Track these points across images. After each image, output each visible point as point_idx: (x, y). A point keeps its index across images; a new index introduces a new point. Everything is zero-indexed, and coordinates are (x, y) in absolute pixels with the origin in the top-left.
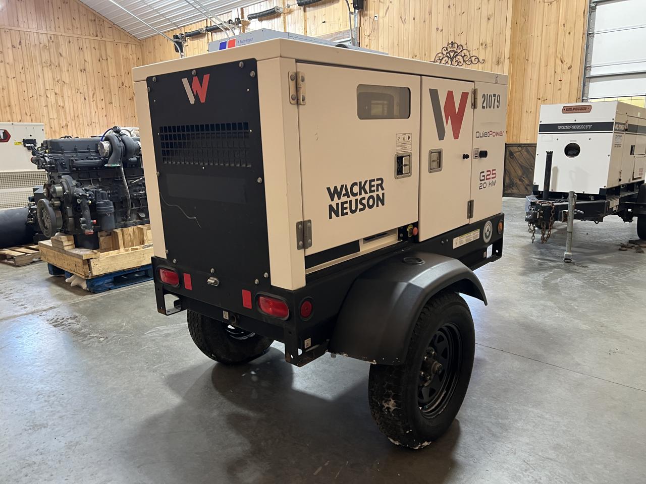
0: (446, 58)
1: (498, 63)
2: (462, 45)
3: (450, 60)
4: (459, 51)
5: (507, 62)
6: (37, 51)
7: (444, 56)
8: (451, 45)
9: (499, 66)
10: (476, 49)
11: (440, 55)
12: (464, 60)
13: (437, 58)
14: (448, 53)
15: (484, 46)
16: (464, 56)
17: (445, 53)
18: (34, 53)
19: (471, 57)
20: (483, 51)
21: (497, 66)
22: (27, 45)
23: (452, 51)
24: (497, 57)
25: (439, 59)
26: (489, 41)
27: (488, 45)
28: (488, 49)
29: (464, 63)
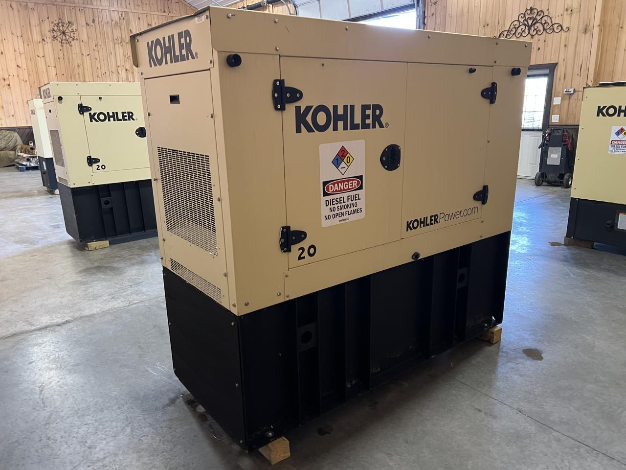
0: (523, 27)
1: (585, 31)
2: (542, 11)
3: (527, 28)
4: (538, 18)
5: (596, 30)
6: (109, 29)
7: (521, 24)
8: (529, 12)
9: (587, 35)
10: (560, 16)
11: (515, 23)
12: (544, 29)
13: (512, 27)
14: (526, 20)
15: (569, 11)
16: (545, 23)
17: (521, 20)
18: (106, 31)
19: (552, 25)
20: (568, 17)
21: (583, 35)
22: (100, 22)
23: (530, 18)
24: (585, 24)
25: (515, 28)
26: (575, 5)
27: (574, 11)
28: (574, 15)
29: (545, 32)
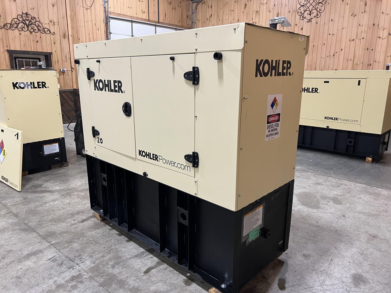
0: (22, 24)
2: (35, 18)
3: (26, 26)
4: (33, 21)
5: (71, 37)
7: (20, 22)
8: (25, 15)
9: (66, 39)
10: (47, 24)
11: (16, 20)
12: (39, 30)
13: (13, 22)
14: (23, 20)
15: (53, 23)
16: (38, 26)
17: (21, 19)
19: (44, 28)
20: (53, 26)
21: (64, 39)
23: (27, 20)
24: (63, 33)
25: (16, 23)
26: (56, 21)
27: (56, 23)
28: (56, 26)
29: (39, 32)
